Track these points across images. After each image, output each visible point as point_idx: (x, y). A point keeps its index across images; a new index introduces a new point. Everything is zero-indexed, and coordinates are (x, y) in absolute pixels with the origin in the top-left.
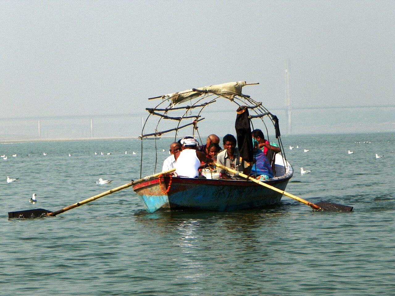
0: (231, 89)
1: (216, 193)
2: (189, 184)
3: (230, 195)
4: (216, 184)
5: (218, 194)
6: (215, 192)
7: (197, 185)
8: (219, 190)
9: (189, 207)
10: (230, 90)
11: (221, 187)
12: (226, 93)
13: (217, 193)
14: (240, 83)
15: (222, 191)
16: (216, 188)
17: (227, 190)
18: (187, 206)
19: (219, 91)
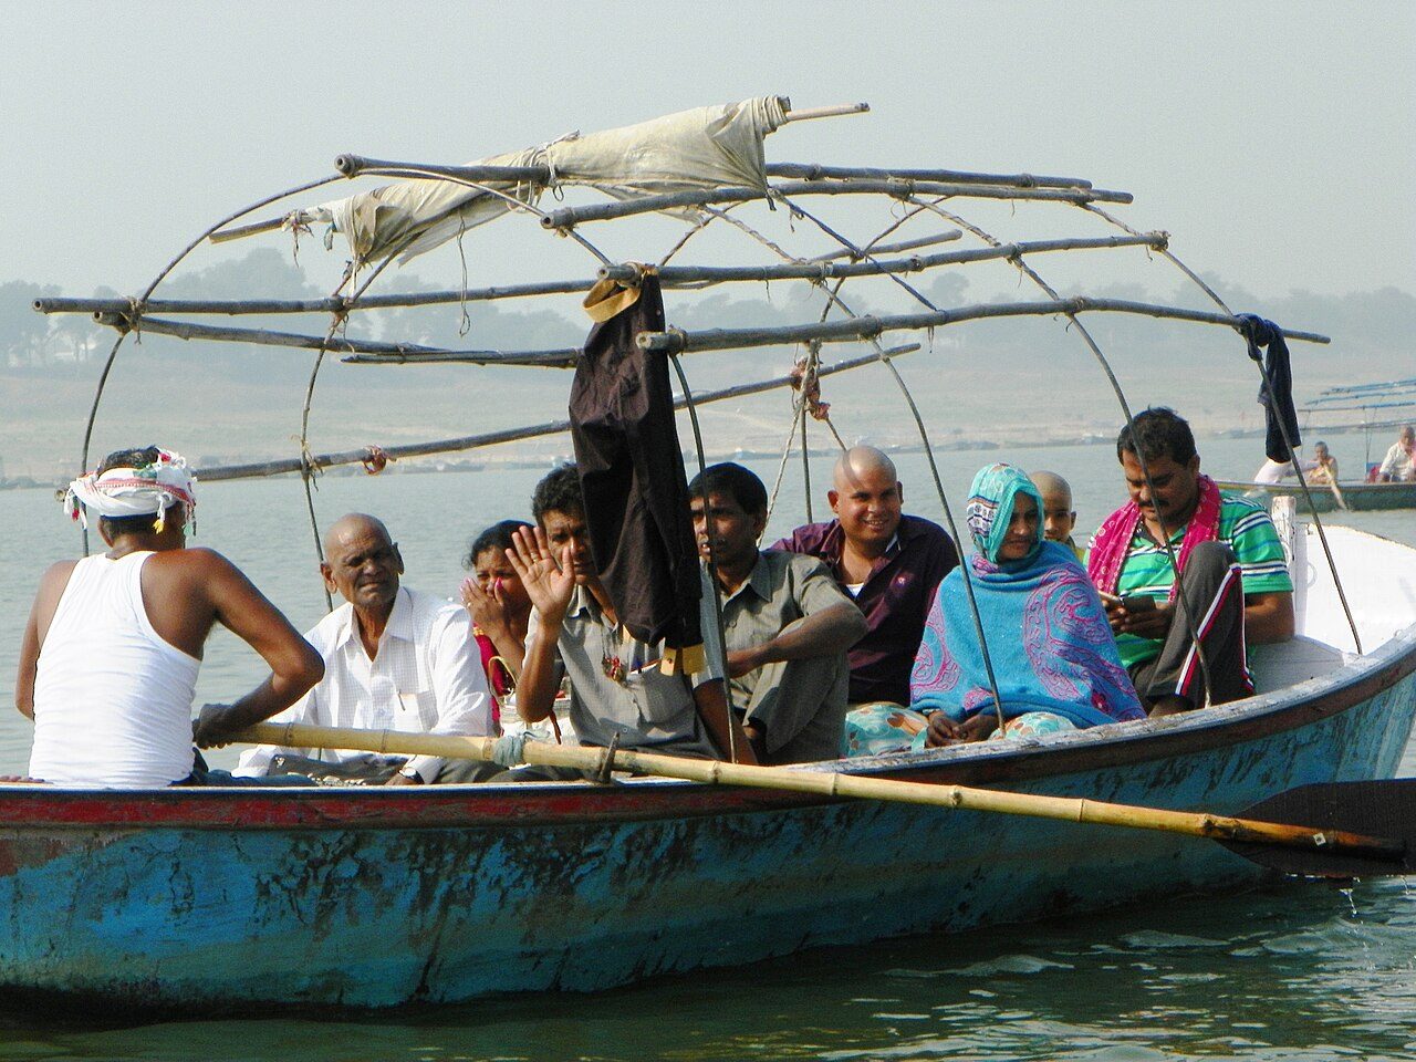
0: (697, 156)
1: (292, 882)
2: (28, 835)
3: (439, 892)
4: (269, 823)
5: (316, 889)
6: (276, 879)
7: (106, 838)
8: (315, 865)
9: (64, 987)
10: (692, 160)
11: (332, 838)
12: (666, 180)
13: (303, 883)
14: (749, 106)
15: (348, 869)
16: (287, 849)
17: (403, 854)
18: (42, 980)
19: (621, 167)
